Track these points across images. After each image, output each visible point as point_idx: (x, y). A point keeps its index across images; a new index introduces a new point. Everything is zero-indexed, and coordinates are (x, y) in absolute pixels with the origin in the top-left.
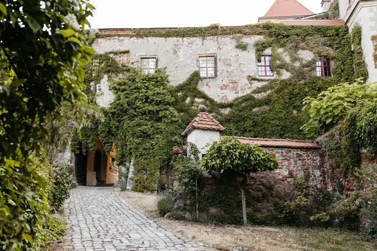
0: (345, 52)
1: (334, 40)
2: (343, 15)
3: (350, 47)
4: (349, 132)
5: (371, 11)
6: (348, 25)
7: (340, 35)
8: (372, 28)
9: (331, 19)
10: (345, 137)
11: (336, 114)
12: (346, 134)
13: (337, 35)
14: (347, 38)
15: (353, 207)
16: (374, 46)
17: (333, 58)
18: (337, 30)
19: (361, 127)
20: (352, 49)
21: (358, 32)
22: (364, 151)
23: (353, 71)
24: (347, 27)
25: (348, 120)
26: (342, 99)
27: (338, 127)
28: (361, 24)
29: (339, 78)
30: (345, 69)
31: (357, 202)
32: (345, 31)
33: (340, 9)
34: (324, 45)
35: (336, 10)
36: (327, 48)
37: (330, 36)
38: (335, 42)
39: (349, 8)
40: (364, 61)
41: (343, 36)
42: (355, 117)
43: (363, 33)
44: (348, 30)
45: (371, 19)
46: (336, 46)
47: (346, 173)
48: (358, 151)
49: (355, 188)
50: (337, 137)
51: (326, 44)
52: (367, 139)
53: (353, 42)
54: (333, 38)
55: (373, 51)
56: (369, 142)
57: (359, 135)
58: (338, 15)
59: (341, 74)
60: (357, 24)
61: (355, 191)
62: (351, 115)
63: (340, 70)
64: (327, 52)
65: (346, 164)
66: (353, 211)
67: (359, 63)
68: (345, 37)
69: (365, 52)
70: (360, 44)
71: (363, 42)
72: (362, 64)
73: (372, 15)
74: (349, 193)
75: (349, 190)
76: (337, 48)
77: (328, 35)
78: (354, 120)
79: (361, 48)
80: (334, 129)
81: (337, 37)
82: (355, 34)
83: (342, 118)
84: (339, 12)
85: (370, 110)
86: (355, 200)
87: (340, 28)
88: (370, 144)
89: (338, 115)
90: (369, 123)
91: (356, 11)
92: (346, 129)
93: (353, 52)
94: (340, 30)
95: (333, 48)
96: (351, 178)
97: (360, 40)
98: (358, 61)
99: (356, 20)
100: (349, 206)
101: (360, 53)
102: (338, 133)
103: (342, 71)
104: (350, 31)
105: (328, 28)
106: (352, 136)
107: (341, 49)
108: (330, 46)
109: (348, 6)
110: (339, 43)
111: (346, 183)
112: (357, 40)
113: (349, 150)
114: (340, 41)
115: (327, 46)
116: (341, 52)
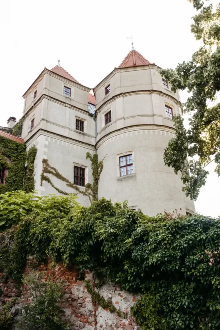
0: (19, 166)
1: (13, 153)
2: (25, 135)
3: (24, 163)
4: (21, 237)
5: (46, 140)
6: (27, 145)
7: (19, 151)
8: (45, 153)
9: (13, 135)
10: (15, 242)
11: (10, 217)
12: (17, 239)
13: (16, 150)
14: (24, 155)
15: (9, 315)
16: (43, 167)
17: (8, 168)
18: (17, 146)
19: (34, 234)
20: (26, 165)
21: (34, 152)
22: (30, 257)
23: (22, 183)
24: (26, 146)
25: (22, 226)
26: (18, 205)
27: (10, 230)
28: (37, 147)
29: (9, 187)
30: (16, 180)
31: (13, 310)
32: (23, 149)
33: (23, 130)
34: (3, 155)
35: (19, 129)
36: (5, 158)
37: (10, 149)
38: (14, 155)
39: (31, 132)
40: (33, 178)
41: (21, 152)
42: (29, 224)
43: (37, 155)
44: (26, 148)
45: (45, 146)
46: (13, 159)
47: (7, 278)
48: (25, 257)
49: (13, 294)
50: (7, 241)
51: (6, 154)
52: (36, 246)
53: (28, 159)
54: (13, 151)
55: (42, 171)
56: (37, 249)
57: (30, 241)
58: (20, 134)
59: (11, 183)
60: (34, 146)
61: (12, 298)
62: (26, 221)
63: (12, 180)
64: (5, 162)
65: (10, 268)
66: (7, 321)
67: (29, 178)
68: (22, 154)
69: (35, 170)
70: (33, 162)
71: (36, 162)
72: (31, 180)
73: (47, 143)
74: (6, 299)
75: (7, 296)
76: (14, 161)
77: (9, 147)
78: (28, 226)
79: (33, 166)
80: (5, 233)
81: (16, 152)
82: (31, 153)
83: (15, 222)
84: (21, 132)
85: (44, 220)
86: (11, 308)
87: (20, 145)
88: (38, 252)
89: (11, 219)
90: (43, 231)
91: (36, 136)
92: (18, 234)
93: (26, 168)
94: (20, 147)
95: (10, 160)
96: (12, 284)
97: (34, 159)
98: (29, 176)
99: (34, 143)
100: (5, 314)
101: (32, 170)
102: (9, 236)
103: (14, 181)
104: (28, 150)
105: (10, 142)
106: (23, 242)
107: (16, 162)
108: (8, 157)
109: (29, 130)
110: (16, 157)
111: (5, 288)
112: (31, 158)
113: (17, 255)
114: (17, 156)
115: (6, 156)
116: (16, 164)
